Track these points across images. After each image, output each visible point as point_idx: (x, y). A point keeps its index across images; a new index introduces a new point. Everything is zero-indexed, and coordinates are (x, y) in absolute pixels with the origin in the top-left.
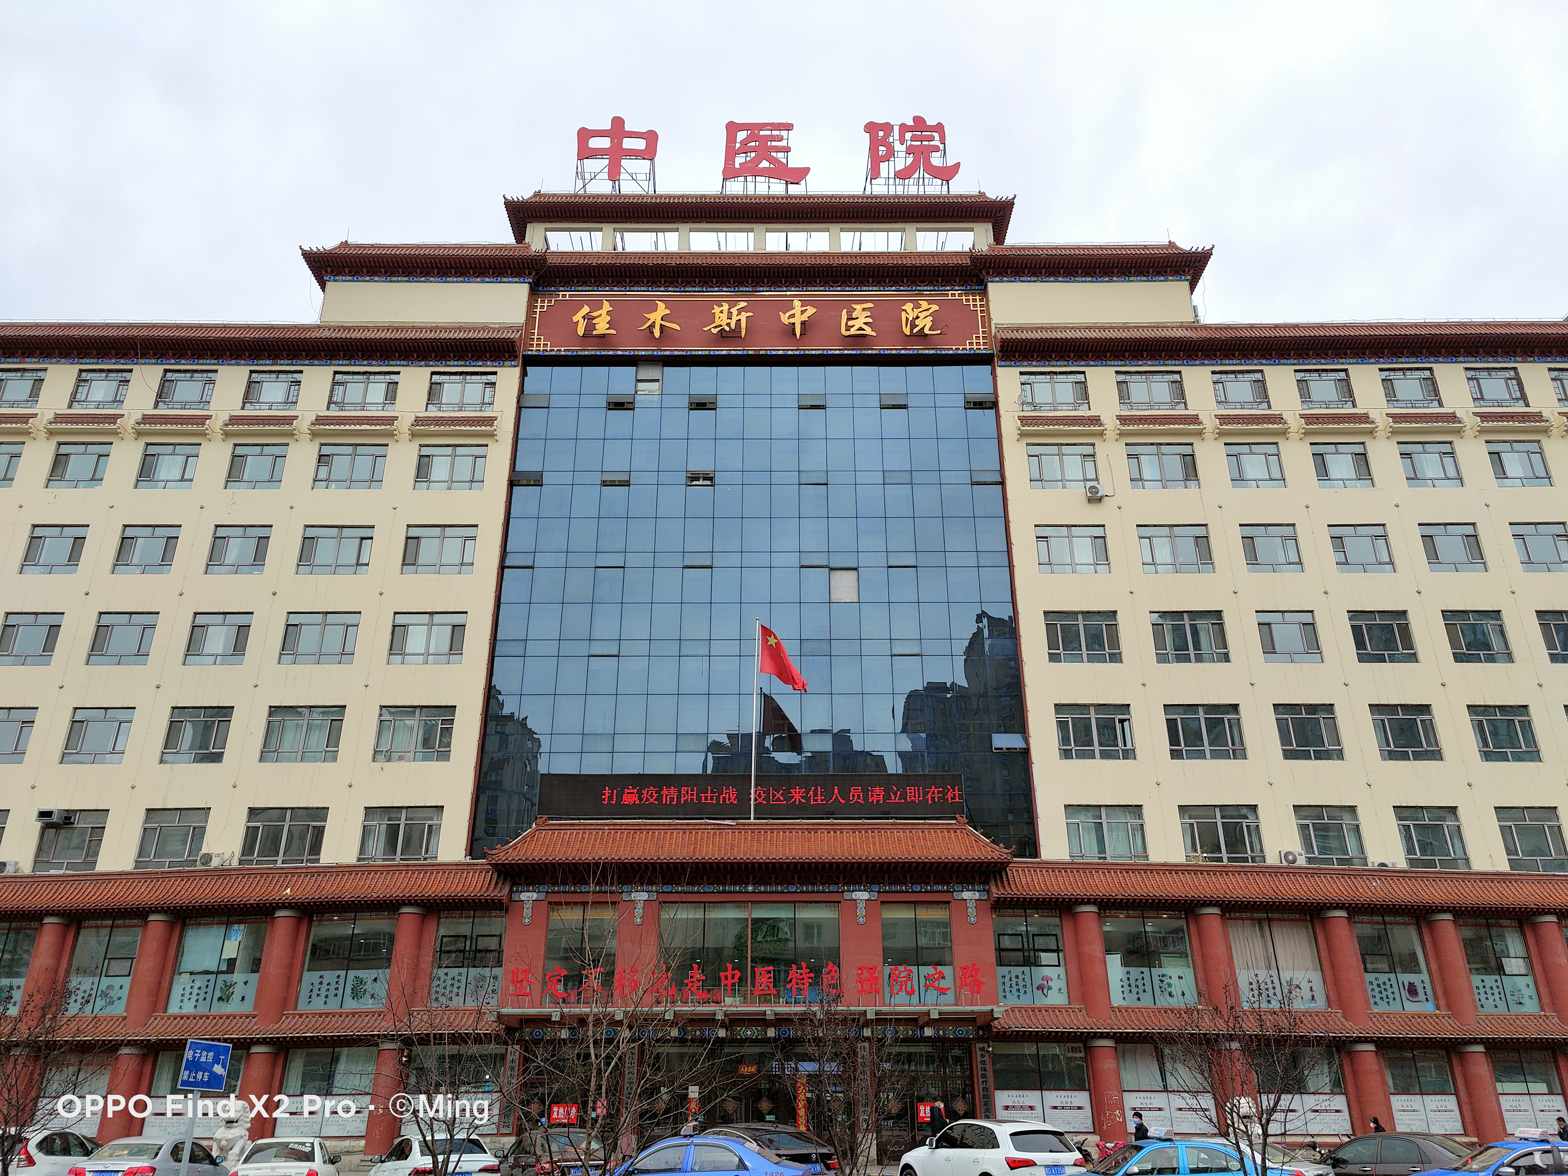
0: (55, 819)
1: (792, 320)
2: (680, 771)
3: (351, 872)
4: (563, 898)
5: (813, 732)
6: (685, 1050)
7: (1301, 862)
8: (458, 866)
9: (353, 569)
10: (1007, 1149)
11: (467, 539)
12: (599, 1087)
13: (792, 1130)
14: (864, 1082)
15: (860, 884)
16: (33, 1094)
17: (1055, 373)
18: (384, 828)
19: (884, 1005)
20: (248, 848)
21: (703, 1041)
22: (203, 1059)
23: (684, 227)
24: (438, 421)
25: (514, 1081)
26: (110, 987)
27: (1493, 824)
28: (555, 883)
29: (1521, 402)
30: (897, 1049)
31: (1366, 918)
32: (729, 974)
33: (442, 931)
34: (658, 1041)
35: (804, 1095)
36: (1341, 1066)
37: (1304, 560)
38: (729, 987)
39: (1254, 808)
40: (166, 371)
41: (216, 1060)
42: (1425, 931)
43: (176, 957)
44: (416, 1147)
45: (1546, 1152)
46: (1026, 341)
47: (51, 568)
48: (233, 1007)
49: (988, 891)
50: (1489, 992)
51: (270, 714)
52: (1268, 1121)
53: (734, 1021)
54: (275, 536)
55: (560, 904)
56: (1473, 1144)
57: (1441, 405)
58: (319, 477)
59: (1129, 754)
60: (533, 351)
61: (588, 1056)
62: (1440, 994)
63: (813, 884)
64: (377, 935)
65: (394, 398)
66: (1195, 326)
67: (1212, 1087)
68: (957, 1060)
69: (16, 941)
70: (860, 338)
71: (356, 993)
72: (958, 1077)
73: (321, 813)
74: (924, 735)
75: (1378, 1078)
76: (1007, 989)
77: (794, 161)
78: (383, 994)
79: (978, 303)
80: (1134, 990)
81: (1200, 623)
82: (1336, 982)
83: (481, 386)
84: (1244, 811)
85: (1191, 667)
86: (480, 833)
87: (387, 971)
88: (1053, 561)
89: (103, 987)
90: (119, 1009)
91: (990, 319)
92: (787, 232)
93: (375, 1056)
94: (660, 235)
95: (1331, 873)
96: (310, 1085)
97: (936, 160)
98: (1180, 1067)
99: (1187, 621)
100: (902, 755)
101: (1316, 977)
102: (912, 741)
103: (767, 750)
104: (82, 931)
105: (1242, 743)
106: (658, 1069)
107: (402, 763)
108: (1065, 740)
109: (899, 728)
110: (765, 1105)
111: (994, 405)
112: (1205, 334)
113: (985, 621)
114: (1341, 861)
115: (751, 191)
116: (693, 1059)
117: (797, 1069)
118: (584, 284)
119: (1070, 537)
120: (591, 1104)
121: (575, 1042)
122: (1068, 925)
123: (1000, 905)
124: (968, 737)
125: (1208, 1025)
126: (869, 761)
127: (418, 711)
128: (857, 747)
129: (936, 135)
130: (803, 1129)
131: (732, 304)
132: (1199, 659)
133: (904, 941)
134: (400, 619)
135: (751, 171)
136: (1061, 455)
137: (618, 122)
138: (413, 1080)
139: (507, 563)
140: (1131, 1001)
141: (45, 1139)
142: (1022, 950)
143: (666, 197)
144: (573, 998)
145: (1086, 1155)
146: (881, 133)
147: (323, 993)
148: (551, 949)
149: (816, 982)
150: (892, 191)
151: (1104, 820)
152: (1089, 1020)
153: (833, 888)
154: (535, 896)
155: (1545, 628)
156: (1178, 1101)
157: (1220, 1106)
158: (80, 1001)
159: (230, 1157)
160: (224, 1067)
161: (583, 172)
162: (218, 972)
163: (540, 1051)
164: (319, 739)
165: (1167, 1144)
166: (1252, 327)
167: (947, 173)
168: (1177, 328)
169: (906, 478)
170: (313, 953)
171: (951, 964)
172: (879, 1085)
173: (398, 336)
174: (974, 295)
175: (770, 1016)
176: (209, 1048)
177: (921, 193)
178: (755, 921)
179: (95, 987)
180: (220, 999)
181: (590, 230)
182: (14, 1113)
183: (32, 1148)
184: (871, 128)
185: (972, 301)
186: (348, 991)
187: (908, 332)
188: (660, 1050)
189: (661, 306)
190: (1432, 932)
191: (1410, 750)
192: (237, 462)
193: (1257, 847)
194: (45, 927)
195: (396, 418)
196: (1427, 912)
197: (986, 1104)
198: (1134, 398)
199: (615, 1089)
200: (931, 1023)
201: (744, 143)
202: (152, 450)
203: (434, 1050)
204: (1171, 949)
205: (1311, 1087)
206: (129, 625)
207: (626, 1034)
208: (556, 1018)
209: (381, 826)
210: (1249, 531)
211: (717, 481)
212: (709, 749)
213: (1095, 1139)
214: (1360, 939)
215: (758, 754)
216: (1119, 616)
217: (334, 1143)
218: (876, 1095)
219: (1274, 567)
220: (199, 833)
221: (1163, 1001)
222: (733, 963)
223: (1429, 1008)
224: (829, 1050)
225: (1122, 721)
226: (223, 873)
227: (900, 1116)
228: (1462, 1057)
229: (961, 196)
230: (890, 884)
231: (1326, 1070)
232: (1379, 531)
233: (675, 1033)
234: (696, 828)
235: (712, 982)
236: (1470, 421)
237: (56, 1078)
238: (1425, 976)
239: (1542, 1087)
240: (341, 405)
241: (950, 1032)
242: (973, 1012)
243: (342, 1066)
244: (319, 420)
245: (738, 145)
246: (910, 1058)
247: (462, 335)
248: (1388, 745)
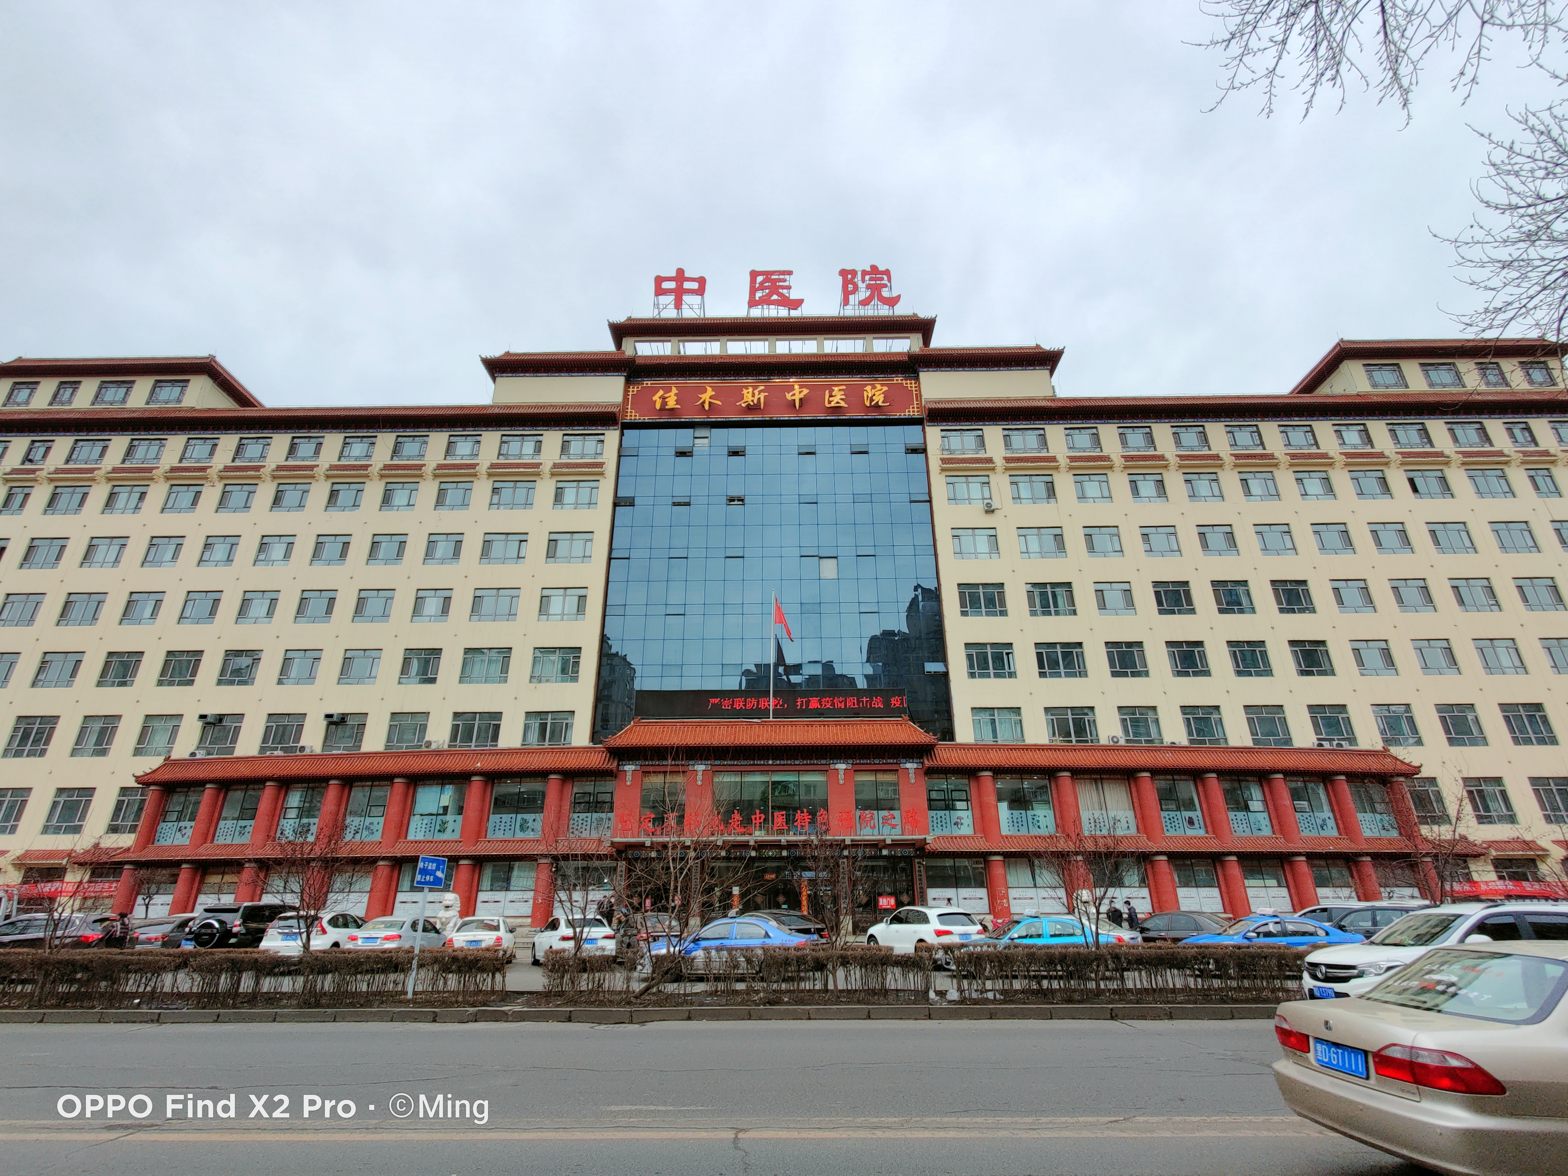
0: (335, 719)
1: (793, 398)
2: (724, 689)
3: (517, 753)
4: (651, 769)
5: (809, 662)
6: (730, 864)
7: (1122, 742)
8: (585, 749)
9: (515, 560)
10: (935, 924)
11: (587, 540)
12: (676, 888)
13: (799, 914)
14: (844, 885)
15: (840, 759)
16: (325, 890)
17: (963, 430)
18: (537, 725)
19: (856, 835)
20: (454, 738)
21: (741, 859)
22: (430, 868)
23: (723, 338)
24: (568, 465)
25: (623, 883)
26: (372, 823)
27: (1242, 717)
28: (646, 759)
29: (1261, 447)
30: (864, 863)
31: (1161, 777)
32: (758, 817)
33: (575, 790)
34: (713, 858)
35: (805, 892)
36: (1146, 870)
37: (1124, 549)
38: (758, 825)
39: (1092, 708)
40: (398, 436)
41: (438, 868)
42: (1199, 784)
43: (412, 805)
44: (563, 923)
45: (1276, 923)
46: (945, 409)
47: (329, 562)
48: (447, 836)
49: (923, 763)
50: (1240, 822)
51: (465, 653)
52: (1100, 904)
53: (761, 846)
54: (466, 540)
55: (649, 772)
56: (1230, 919)
57: (1210, 449)
58: (493, 502)
59: (1012, 675)
60: (628, 419)
61: (668, 868)
62: (1208, 823)
63: (811, 759)
64: (535, 792)
65: (540, 451)
66: (1054, 399)
67: (1064, 883)
68: (903, 870)
69: (312, 795)
70: (837, 409)
71: (523, 828)
72: (904, 881)
73: (498, 715)
74: (880, 664)
75: (1169, 877)
76: (935, 825)
77: (794, 295)
78: (540, 829)
79: (913, 385)
80: (1016, 825)
81: (1058, 590)
82: (1143, 818)
83: (595, 443)
84: (1086, 711)
85: (1052, 619)
86: (598, 728)
87: (542, 815)
88: (964, 550)
89: (367, 823)
90: (377, 837)
91: (921, 396)
92: (789, 340)
93: (535, 867)
94: (708, 343)
95: (1141, 749)
96: (496, 885)
97: (885, 293)
98: (1044, 872)
99: (1049, 589)
100: (867, 677)
101: (1130, 814)
102: (873, 667)
103: (780, 675)
104: (354, 789)
105: (1085, 667)
106: (713, 876)
107: (548, 684)
108: (971, 666)
109: (865, 659)
110: (781, 899)
111: (924, 451)
112: (1060, 404)
113: (920, 590)
114: (1147, 741)
115: (766, 314)
116: (736, 870)
117: (801, 876)
118: (660, 376)
119: (974, 535)
120: (671, 898)
121: (661, 859)
122: (973, 784)
123: (930, 772)
124: (909, 665)
125: (1063, 845)
126: (845, 681)
127: (558, 651)
128: (838, 672)
129: (885, 277)
130: (805, 913)
131: (755, 388)
132: (1057, 613)
133: (868, 795)
134: (546, 593)
135: (766, 301)
136: (967, 483)
137: (680, 272)
138: (559, 882)
139: (613, 556)
140: (1013, 832)
141: (333, 918)
142: (944, 800)
143: (711, 319)
144: (658, 832)
145: (985, 928)
146: (850, 276)
147: (502, 828)
148: (644, 801)
149: (813, 822)
150: (857, 314)
151: (996, 717)
152: (987, 844)
153: (823, 762)
154: (633, 767)
155: (1276, 591)
156: (1043, 893)
157: (1069, 895)
158: (353, 832)
159: (448, 929)
160: (443, 872)
161: (658, 304)
162: (438, 815)
163: (638, 865)
164: (496, 668)
165: (1036, 920)
166: (1090, 399)
167: (892, 302)
168: (1042, 400)
169: (868, 498)
170: (495, 803)
171: (899, 809)
172: (854, 886)
173: (541, 411)
174: (911, 380)
175: (783, 842)
176: (433, 861)
177: (876, 314)
178: (774, 783)
179: (362, 823)
180: (439, 831)
181: (663, 341)
182: (312, 902)
183: (325, 923)
184: (843, 273)
185: (910, 384)
186: (518, 826)
187: (868, 404)
188: (714, 864)
189: (709, 389)
190: (1204, 786)
191: (1190, 670)
192: (442, 494)
193: (1094, 733)
194: (330, 787)
195: (541, 464)
196: (1201, 772)
197: (922, 897)
198: (1014, 446)
199: (686, 889)
200: (887, 846)
201: (761, 283)
202: (390, 487)
203: (573, 864)
204: (1039, 798)
205: (1127, 882)
206: (377, 597)
207: (692, 854)
208: (648, 844)
209: (535, 724)
210: (1089, 531)
211: (746, 501)
212: (743, 674)
213: (991, 917)
214: (1159, 790)
215: (774, 677)
216: (1006, 587)
217: (512, 920)
218: (852, 892)
219: (1105, 554)
220: (424, 728)
221: (1035, 832)
222: (760, 810)
223: (1202, 832)
224: (821, 864)
225: (1008, 654)
226: (438, 753)
227: (867, 904)
228: (1223, 863)
229: (902, 316)
230: (860, 759)
231: (1136, 872)
232: (1171, 530)
233: (723, 853)
234: (735, 725)
235: (747, 822)
236: (1228, 460)
237: (339, 880)
238: (1199, 813)
239: (1274, 882)
240: (506, 456)
241: (899, 852)
242: (913, 840)
243: (515, 873)
244: (493, 466)
245: (757, 285)
246: (873, 869)
247: (582, 410)
248: (1177, 667)
